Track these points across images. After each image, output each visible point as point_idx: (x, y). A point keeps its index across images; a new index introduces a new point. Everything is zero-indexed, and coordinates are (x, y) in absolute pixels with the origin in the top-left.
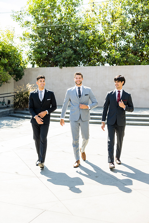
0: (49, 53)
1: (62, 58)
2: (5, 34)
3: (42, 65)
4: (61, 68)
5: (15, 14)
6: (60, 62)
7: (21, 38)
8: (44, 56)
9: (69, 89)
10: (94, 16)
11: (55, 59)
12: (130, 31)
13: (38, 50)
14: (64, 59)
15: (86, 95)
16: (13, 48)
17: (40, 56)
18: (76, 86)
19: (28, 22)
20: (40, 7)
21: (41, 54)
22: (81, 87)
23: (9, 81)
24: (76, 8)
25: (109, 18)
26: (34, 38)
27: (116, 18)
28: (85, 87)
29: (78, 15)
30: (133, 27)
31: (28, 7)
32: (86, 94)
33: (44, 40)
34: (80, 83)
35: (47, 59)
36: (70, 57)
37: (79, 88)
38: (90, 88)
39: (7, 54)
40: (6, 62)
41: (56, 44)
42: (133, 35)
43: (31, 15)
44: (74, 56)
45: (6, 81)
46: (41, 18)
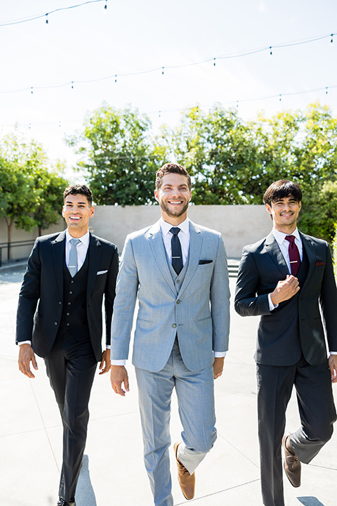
0: (109, 188)
1: (124, 195)
2: (55, 163)
3: (100, 202)
4: (123, 206)
5: (68, 138)
6: (122, 199)
7: (74, 169)
8: (102, 191)
9: (132, 236)
10: (164, 144)
11: (116, 196)
12: (208, 163)
13: (96, 184)
14: (127, 195)
15: (202, 262)
16: (63, 182)
17: (97, 191)
18: (161, 220)
19: (83, 149)
20: (99, 130)
21: (99, 188)
22: (184, 227)
23: (58, 222)
24: (143, 132)
25: (183, 147)
26: (90, 169)
27: (191, 147)
28: (199, 228)
29: (145, 142)
30: (211, 159)
31: (83, 129)
32: (202, 258)
33: (103, 172)
34: (181, 208)
35: (106, 195)
36: (135, 194)
37: (175, 231)
38: (220, 234)
39: (56, 189)
40: (54, 199)
41: (118, 177)
42: (212, 168)
43: (88, 140)
44: (139, 192)
45: (55, 222)
46: (99, 144)
